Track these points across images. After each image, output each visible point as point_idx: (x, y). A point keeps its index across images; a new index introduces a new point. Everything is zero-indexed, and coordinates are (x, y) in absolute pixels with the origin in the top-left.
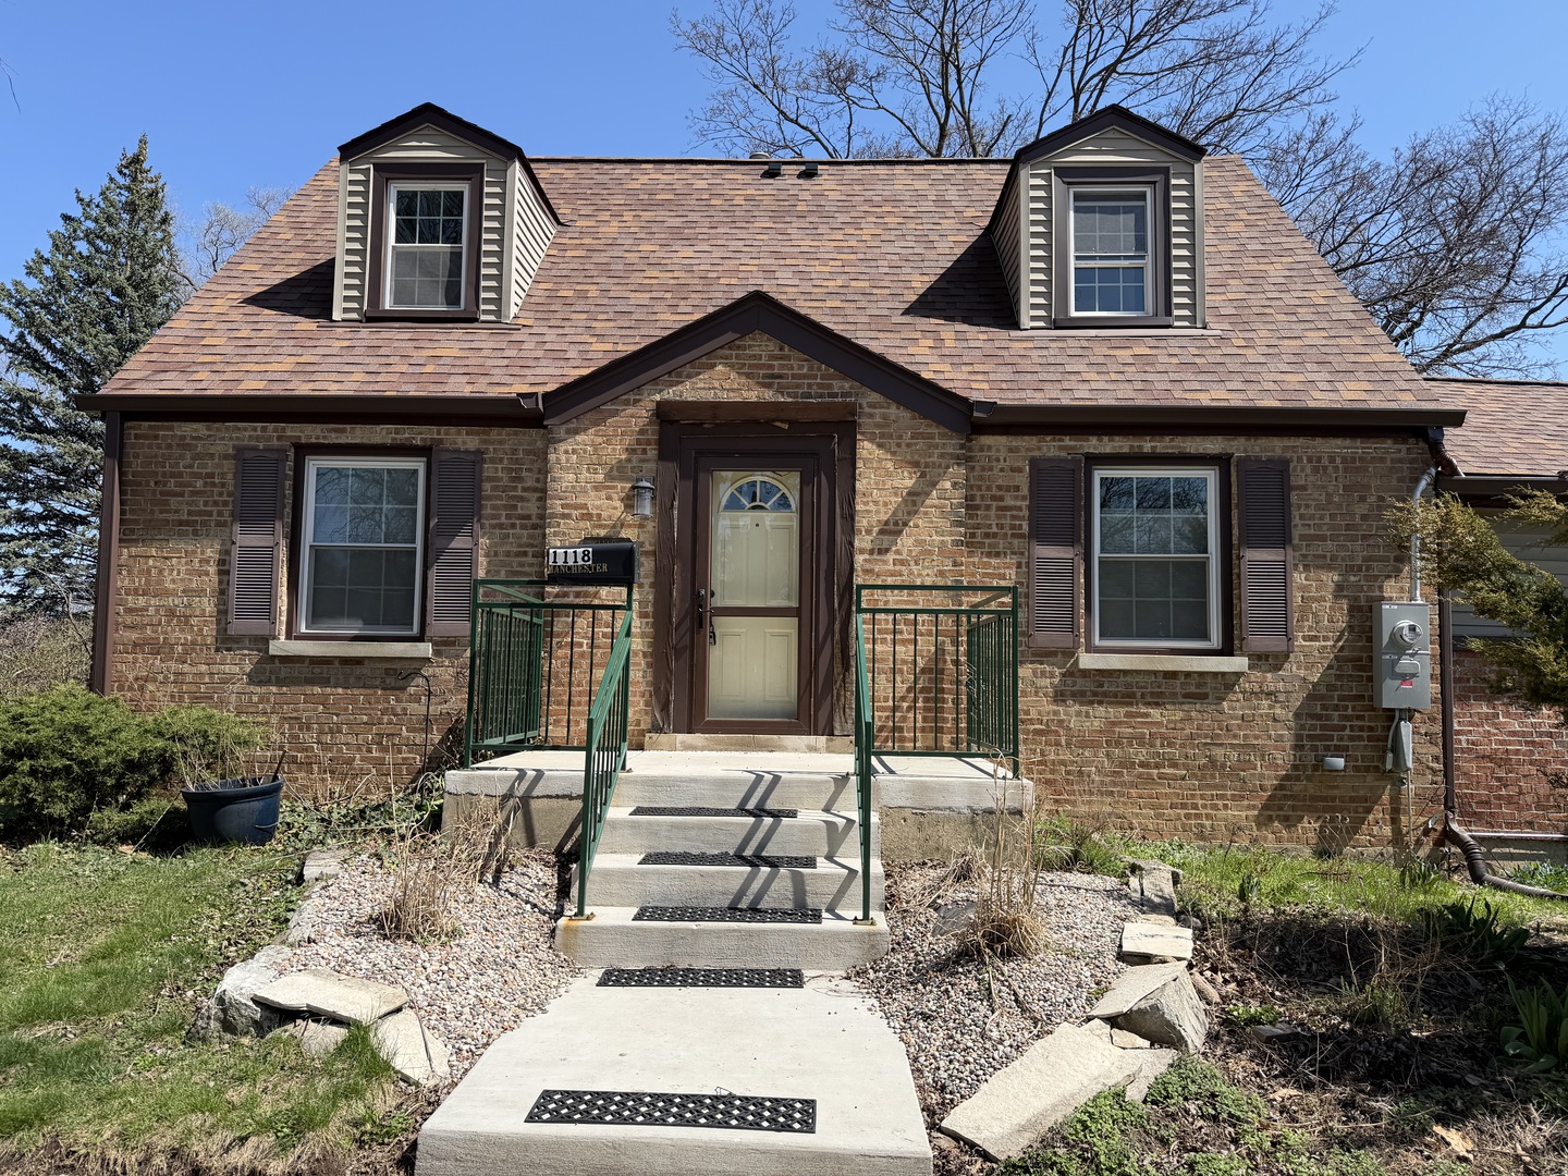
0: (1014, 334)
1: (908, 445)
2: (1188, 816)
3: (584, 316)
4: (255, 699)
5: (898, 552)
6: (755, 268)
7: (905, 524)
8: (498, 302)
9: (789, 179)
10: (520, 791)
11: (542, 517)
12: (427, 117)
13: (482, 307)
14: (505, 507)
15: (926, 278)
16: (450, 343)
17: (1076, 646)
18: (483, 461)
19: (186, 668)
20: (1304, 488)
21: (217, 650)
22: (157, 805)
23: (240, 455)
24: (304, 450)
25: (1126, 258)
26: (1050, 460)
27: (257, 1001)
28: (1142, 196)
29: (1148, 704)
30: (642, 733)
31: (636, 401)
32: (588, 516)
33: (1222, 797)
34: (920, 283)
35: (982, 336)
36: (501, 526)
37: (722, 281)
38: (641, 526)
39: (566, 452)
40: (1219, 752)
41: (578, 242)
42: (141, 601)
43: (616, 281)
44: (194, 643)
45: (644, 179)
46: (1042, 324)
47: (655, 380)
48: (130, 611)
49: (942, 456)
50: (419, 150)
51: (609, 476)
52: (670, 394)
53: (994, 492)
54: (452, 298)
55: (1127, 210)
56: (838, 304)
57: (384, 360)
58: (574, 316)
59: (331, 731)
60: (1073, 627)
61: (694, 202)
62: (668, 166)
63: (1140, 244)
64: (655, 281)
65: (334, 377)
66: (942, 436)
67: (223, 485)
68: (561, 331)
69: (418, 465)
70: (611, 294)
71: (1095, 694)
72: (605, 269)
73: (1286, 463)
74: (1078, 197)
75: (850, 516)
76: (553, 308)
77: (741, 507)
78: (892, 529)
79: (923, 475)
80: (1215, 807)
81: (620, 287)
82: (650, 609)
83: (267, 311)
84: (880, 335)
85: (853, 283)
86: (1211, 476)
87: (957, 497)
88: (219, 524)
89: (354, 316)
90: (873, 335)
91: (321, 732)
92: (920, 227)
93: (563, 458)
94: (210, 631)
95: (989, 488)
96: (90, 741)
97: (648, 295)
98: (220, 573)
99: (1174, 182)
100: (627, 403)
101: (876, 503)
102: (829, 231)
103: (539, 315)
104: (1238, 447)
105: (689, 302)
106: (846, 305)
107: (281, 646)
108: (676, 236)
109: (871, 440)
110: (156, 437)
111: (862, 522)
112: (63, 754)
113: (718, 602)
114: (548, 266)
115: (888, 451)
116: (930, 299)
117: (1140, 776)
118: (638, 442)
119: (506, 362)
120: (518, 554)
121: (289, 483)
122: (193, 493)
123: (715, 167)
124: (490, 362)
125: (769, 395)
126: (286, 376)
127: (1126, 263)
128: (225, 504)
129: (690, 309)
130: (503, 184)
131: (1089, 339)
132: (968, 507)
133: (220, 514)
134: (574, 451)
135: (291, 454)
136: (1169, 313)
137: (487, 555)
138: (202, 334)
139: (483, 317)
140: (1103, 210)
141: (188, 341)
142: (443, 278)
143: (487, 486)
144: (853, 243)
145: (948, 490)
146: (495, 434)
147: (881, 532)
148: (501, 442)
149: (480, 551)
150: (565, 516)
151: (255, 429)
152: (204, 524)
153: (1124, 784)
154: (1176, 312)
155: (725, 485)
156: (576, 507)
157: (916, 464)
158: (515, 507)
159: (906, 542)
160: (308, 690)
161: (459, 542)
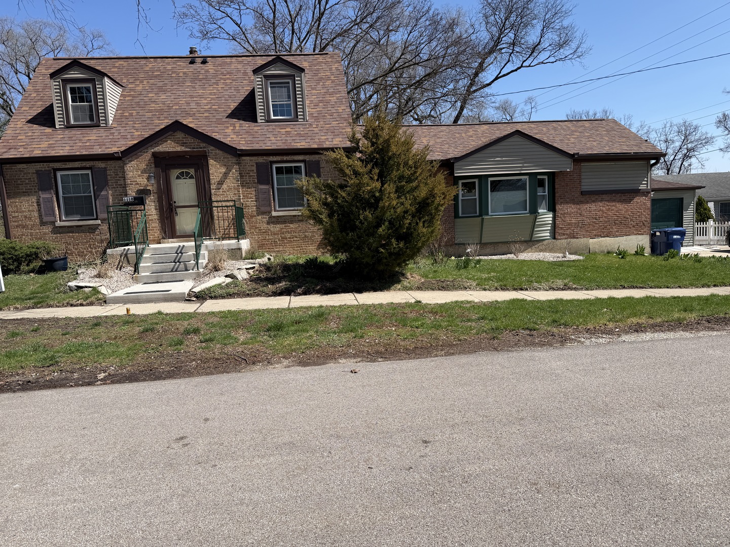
0: (256, 124)
1: (223, 160)
2: (300, 249)
3: (132, 123)
4: (54, 238)
5: (223, 189)
6: (184, 102)
7: (224, 182)
8: (105, 120)
9: (198, 65)
10: (125, 253)
11: (125, 184)
12: (75, 63)
13: (101, 122)
14: (115, 182)
15: (235, 104)
16: (93, 135)
17: (271, 210)
18: (107, 170)
19: (33, 231)
20: (324, 168)
21: (41, 226)
22: (37, 264)
23: (37, 172)
24: (55, 170)
25: (286, 101)
26: (260, 163)
27: (75, 286)
28: (288, 83)
29: (289, 223)
30: (160, 240)
31: (147, 152)
32: (138, 184)
33: (308, 244)
34: (233, 105)
35: (247, 125)
36: (114, 188)
37: (174, 107)
38: (152, 186)
39: (129, 167)
40: (307, 234)
41: (129, 93)
42: (16, 214)
43: (141, 109)
44: (34, 224)
45: (150, 65)
46: (264, 121)
47: (151, 146)
48: (13, 217)
49: (232, 163)
50: (74, 74)
51: (142, 173)
52: (156, 149)
53: (247, 172)
54: (91, 119)
55: (285, 87)
56: (208, 115)
57: (74, 142)
58: (129, 123)
59: (76, 245)
60: (270, 205)
61: (166, 75)
62: (158, 59)
63: (289, 97)
64: (153, 108)
65: (60, 148)
66: (231, 158)
67: (34, 181)
68: (125, 128)
69: (89, 172)
70: (140, 114)
71: (277, 222)
72: (138, 104)
73: (319, 161)
74: (271, 83)
75: (209, 180)
76: (123, 120)
77: (180, 178)
78: (220, 183)
79: (227, 168)
80: (306, 247)
81: (142, 111)
82: (158, 208)
83: (35, 126)
84: (219, 126)
85: (213, 107)
86: (302, 165)
87: (237, 174)
88: (35, 192)
89: (63, 126)
90: (216, 125)
91: (74, 245)
92: (236, 84)
93: (129, 169)
94: (38, 221)
95: (246, 171)
96: (16, 250)
97: (151, 114)
98: (38, 205)
99: (296, 79)
100: (144, 152)
101: (216, 176)
102: (208, 86)
103: (119, 123)
104: (307, 158)
105: (164, 116)
106: (210, 115)
107: (58, 223)
108: (161, 90)
109: (213, 159)
110: (12, 169)
111: (212, 182)
112: (10, 254)
113: (177, 204)
114: (120, 104)
115: (217, 162)
116: (235, 112)
117: (289, 241)
118: (149, 163)
119: (110, 140)
120: (120, 195)
121: (53, 180)
122: (26, 184)
123: (174, 59)
124: (105, 141)
125: (183, 149)
126: (46, 149)
127: (285, 103)
128: (36, 186)
129: (163, 119)
130: (102, 84)
131: (276, 125)
132: (241, 176)
133: (35, 189)
134: (131, 166)
135: (52, 171)
136: (297, 117)
137: (111, 196)
138: (17, 135)
139: (102, 125)
140: (278, 87)
141: (13, 138)
142: (88, 113)
143: (109, 177)
144: (215, 91)
145: (234, 172)
146: (109, 162)
147: (218, 184)
148: (111, 165)
149: (109, 195)
150: (131, 184)
151: (40, 165)
152: (30, 192)
153: (285, 243)
154: (299, 117)
155: (175, 173)
156: (134, 182)
157: (225, 165)
158: (117, 182)
159: (225, 186)
160: (68, 234)
161: (103, 193)
